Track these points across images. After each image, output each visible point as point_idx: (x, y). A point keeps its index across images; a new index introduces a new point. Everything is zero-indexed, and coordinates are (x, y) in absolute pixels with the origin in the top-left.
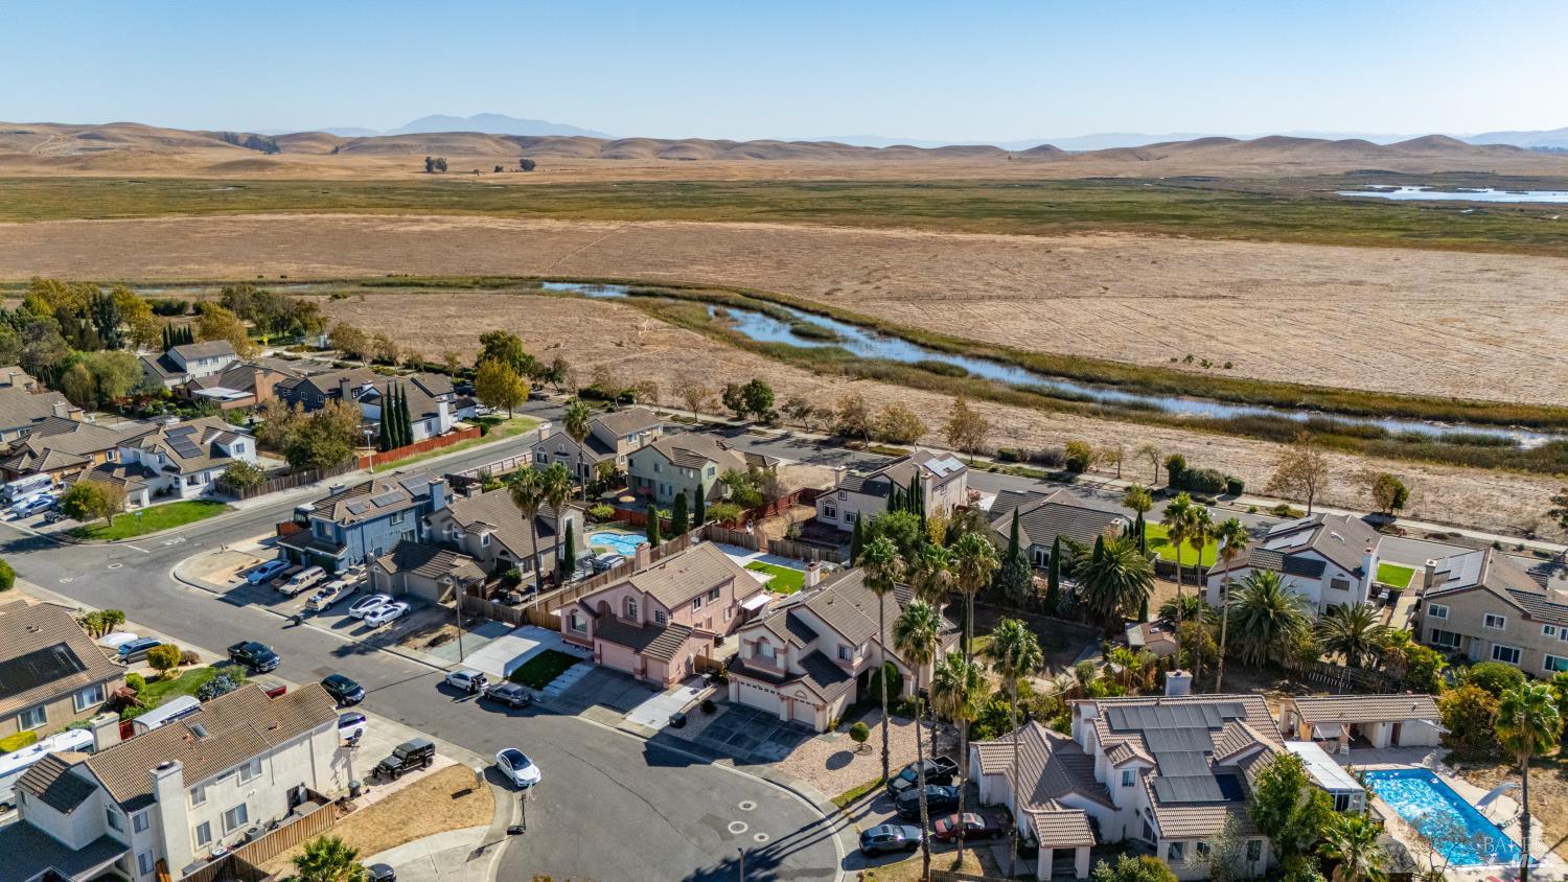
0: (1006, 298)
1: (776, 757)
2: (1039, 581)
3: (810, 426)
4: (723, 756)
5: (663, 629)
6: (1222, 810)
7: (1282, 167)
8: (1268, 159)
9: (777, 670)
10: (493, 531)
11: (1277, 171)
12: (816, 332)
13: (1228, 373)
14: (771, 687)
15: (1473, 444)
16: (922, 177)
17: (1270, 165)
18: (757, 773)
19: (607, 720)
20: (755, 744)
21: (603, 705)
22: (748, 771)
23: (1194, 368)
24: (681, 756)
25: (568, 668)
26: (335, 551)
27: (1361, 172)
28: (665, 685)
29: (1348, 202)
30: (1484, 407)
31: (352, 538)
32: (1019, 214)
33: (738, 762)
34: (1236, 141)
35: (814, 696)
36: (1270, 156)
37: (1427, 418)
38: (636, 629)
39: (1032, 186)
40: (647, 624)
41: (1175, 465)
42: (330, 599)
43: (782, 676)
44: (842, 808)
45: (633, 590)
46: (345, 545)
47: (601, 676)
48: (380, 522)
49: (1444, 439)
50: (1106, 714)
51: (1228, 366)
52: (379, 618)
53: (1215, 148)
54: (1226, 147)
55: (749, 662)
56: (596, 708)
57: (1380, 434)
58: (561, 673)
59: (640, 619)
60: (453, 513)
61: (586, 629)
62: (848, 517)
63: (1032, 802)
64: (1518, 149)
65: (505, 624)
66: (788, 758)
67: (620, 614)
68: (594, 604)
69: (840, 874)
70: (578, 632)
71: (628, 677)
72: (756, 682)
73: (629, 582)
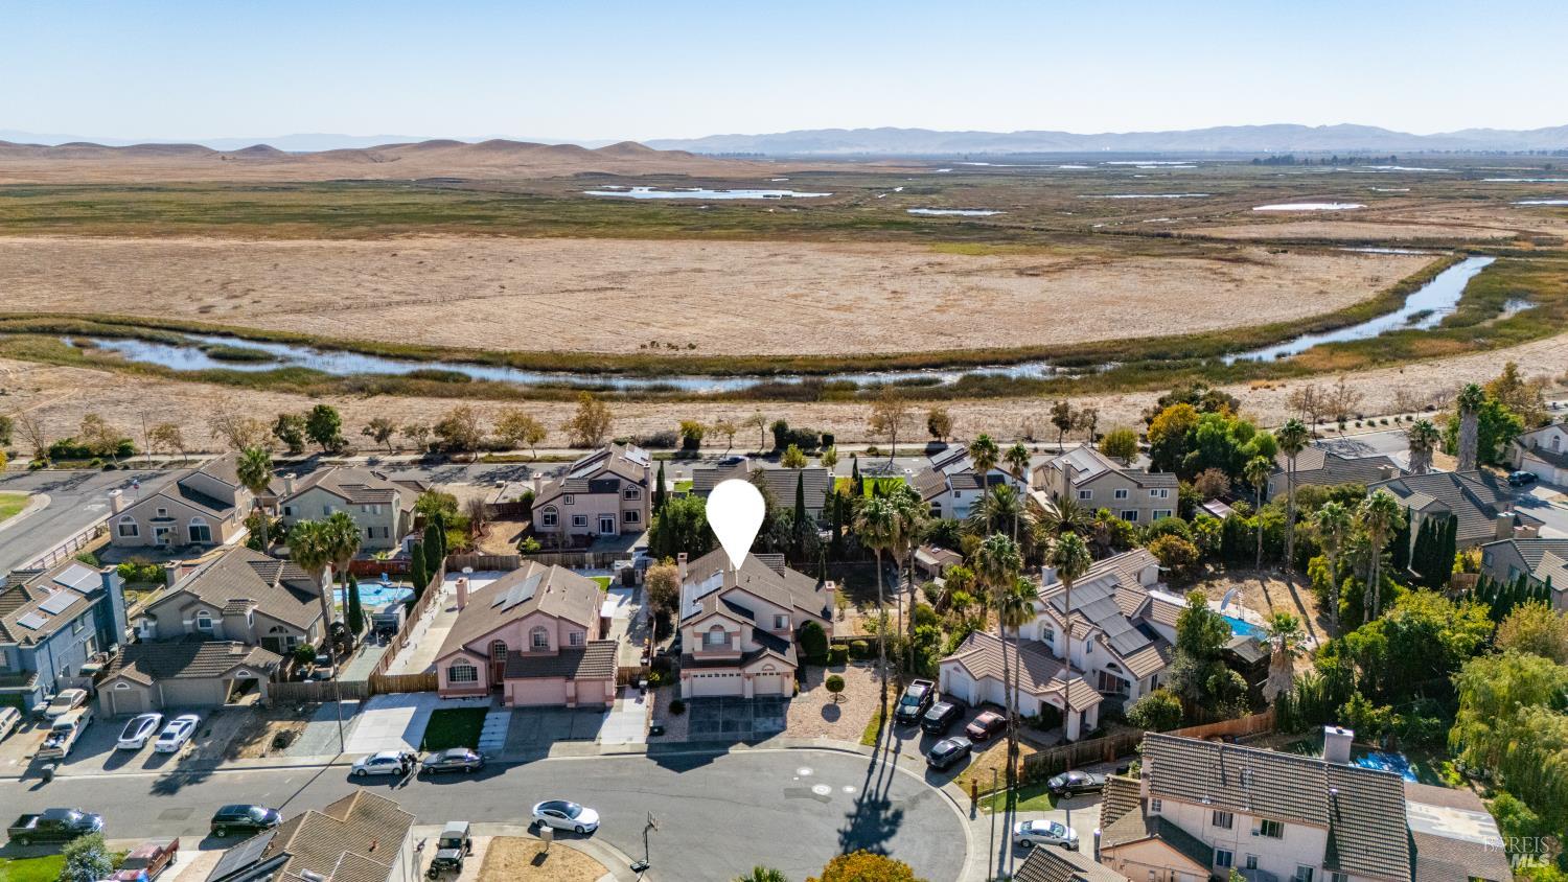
0: (406, 303)
1: (777, 728)
2: (827, 535)
3: (393, 447)
4: (733, 743)
5: (581, 652)
6: (1153, 650)
7: (517, 169)
8: (499, 162)
9: (735, 653)
10: (255, 607)
11: (515, 173)
12: (247, 354)
13: (691, 353)
14: (735, 671)
15: (917, 385)
16: (139, 179)
17: (506, 167)
18: (777, 744)
19: (583, 751)
20: (748, 726)
21: (561, 740)
22: (768, 747)
23: (663, 352)
24: (697, 756)
25: (484, 719)
26: (26, 682)
27: (586, 174)
28: (608, 704)
29: (594, 200)
30: (895, 358)
31: (41, 661)
32: (313, 218)
33: (751, 743)
34: (463, 144)
35: (783, 665)
36: (499, 158)
37: (869, 370)
38: (552, 658)
39: (284, 189)
40: (561, 650)
41: (780, 429)
42: (72, 738)
43: (738, 657)
44: (877, 746)
45: (545, 619)
46: (35, 672)
47: (529, 718)
48: (64, 634)
49: (897, 384)
50: (1051, 603)
51: (692, 347)
52: (177, 738)
53: (447, 150)
54: (456, 149)
55: (699, 654)
56: (556, 745)
57: (854, 387)
58: (482, 727)
59: (554, 647)
60: (198, 597)
61: (475, 677)
62: (577, 520)
63: (1037, 686)
64: (690, 154)
65: (343, 702)
66: (789, 725)
67: (525, 647)
68: (482, 647)
69: (938, 791)
70: (461, 684)
71: (559, 709)
72: (713, 671)
73: (538, 611)
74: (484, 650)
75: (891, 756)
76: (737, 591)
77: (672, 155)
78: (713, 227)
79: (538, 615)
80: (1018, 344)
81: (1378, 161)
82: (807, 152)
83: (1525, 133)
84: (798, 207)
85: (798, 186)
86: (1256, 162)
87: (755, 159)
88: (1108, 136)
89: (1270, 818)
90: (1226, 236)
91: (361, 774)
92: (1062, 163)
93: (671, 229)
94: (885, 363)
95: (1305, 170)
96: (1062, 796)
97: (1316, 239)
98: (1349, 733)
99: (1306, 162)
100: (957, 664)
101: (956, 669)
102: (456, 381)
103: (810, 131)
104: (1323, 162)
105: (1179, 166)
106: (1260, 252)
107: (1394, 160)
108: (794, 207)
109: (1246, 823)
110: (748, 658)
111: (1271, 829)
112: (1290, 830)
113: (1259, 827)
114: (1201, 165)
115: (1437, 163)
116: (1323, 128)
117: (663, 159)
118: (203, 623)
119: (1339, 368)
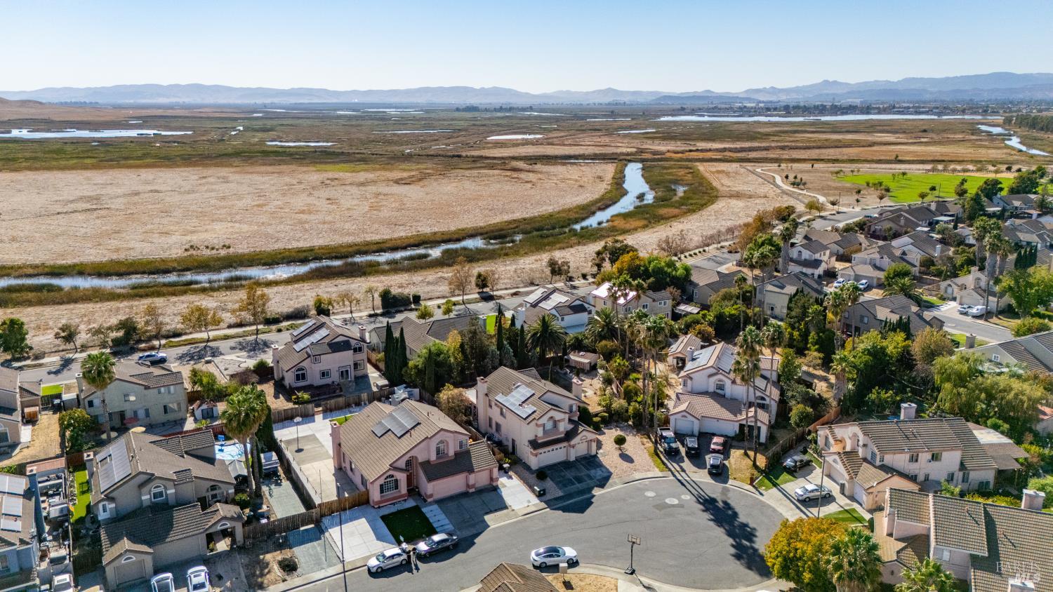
1: (607, 474)
4: (591, 489)
5: (469, 452)
10: (194, 474)
14: (563, 445)
19: (508, 517)
20: (590, 477)
21: (487, 513)
25: (423, 513)
28: (495, 483)
33: (601, 486)
40: (457, 454)
41: (385, 296)
44: (671, 471)
45: (447, 434)
47: (452, 505)
51: (227, 247)
55: (541, 438)
56: (487, 518)
58: (428, 519)
59: (451, 453)
60: (153, 475)
61: (397, 487)
62: (323, 374)
63: (736, 416)
64: (41, 103)
65: (302, 529)
66: (612, 470)
67: (433, 457)
68: (402, 464)
69: (727, 485)
70: (390, 494)
71: (465, 495)
72: (550, 448)
73: (442, 430)
74: (403, 466)
75: (683, 474)
76: (549, 394)
77: (24, 103)
78: (126, 158)
79: (442, 432)
80: (453, 228)
81: (524, 109)
82: (132, 101)
83: (587, 93)
84: (178, 143)
85: (161, 126)
86: (458, 110)
87: (95, 106)
88: (354, 92)
89: (936, 451)
90: (496, 156)
91: (379, 570)
92: (339, 110)
93: (88, 161)
94: (383, 246)
95: (488, 115)
96: (795, 471)
97: (544, 156)
98: (913, 405)
99: (486, 110)
100: (684, 414)
101: (683, 416)
102: (49, 291)
103: (131, 86)
104: (495, 110)
105: (412, 112)
106: (521, 164)
107: (531, 109)
108: (175, 142)
109: (925, 457)
110: (569, 436)
111: (935, 457)
112: (945, 455)
113: (930, 457)
114: (427, 111)
115: (553, 111)
116: (483, 89)
117: (20, 106)
118: (155, 496)
119: (640, 227)
